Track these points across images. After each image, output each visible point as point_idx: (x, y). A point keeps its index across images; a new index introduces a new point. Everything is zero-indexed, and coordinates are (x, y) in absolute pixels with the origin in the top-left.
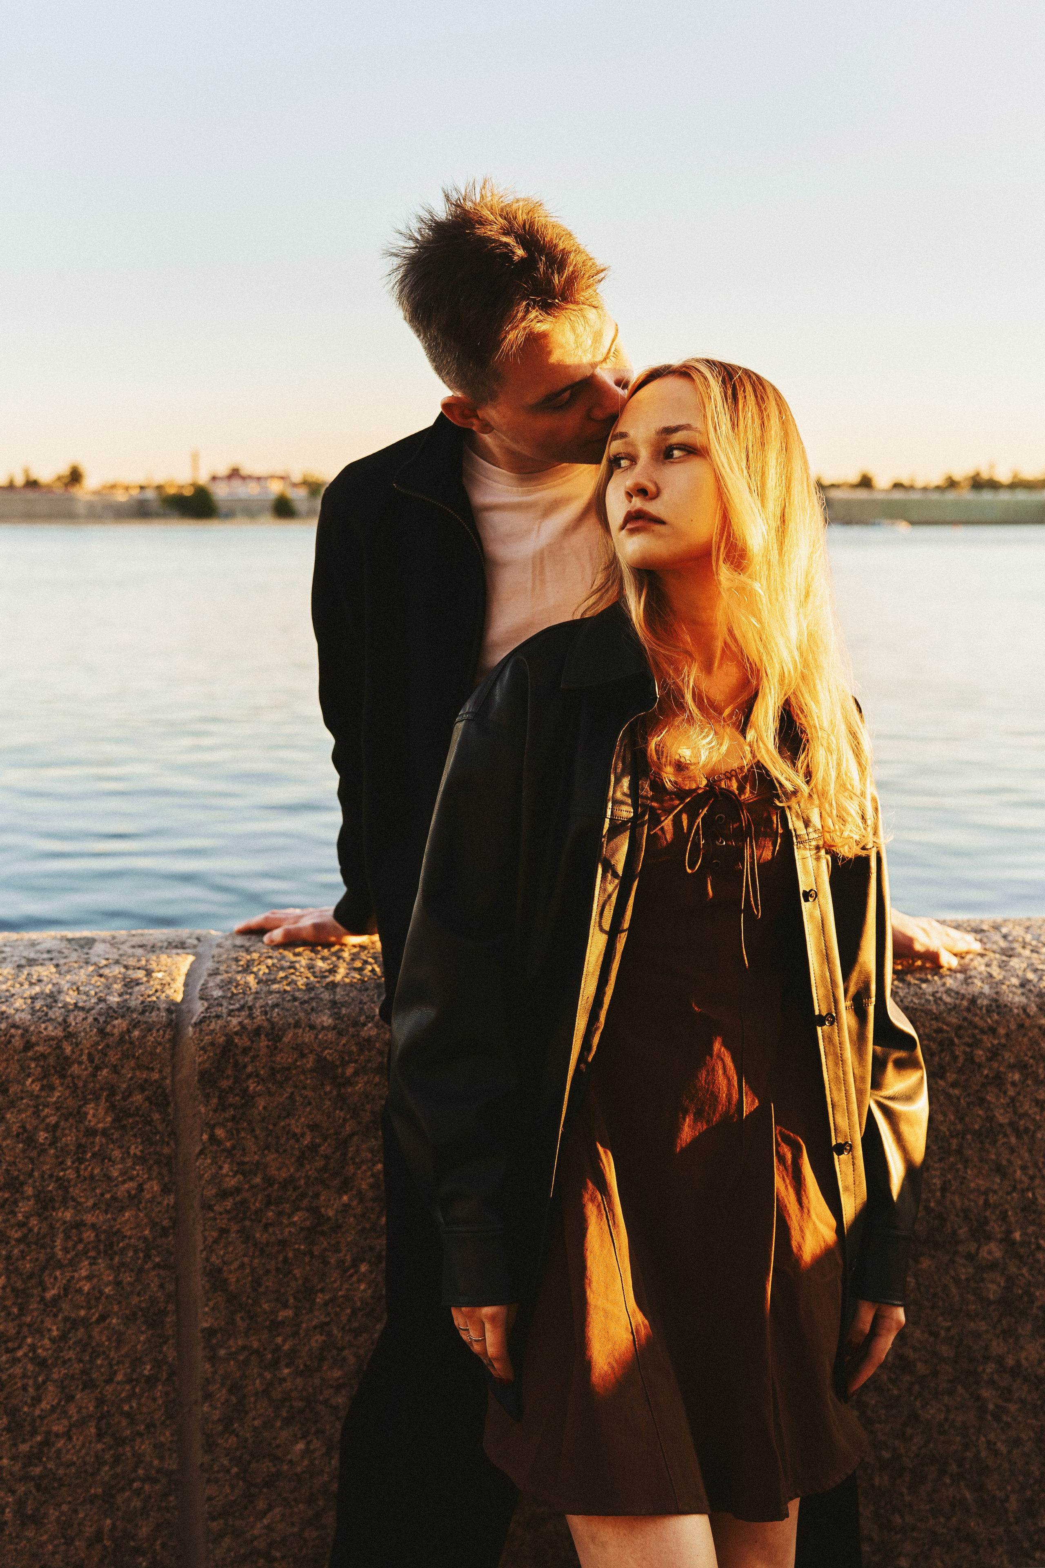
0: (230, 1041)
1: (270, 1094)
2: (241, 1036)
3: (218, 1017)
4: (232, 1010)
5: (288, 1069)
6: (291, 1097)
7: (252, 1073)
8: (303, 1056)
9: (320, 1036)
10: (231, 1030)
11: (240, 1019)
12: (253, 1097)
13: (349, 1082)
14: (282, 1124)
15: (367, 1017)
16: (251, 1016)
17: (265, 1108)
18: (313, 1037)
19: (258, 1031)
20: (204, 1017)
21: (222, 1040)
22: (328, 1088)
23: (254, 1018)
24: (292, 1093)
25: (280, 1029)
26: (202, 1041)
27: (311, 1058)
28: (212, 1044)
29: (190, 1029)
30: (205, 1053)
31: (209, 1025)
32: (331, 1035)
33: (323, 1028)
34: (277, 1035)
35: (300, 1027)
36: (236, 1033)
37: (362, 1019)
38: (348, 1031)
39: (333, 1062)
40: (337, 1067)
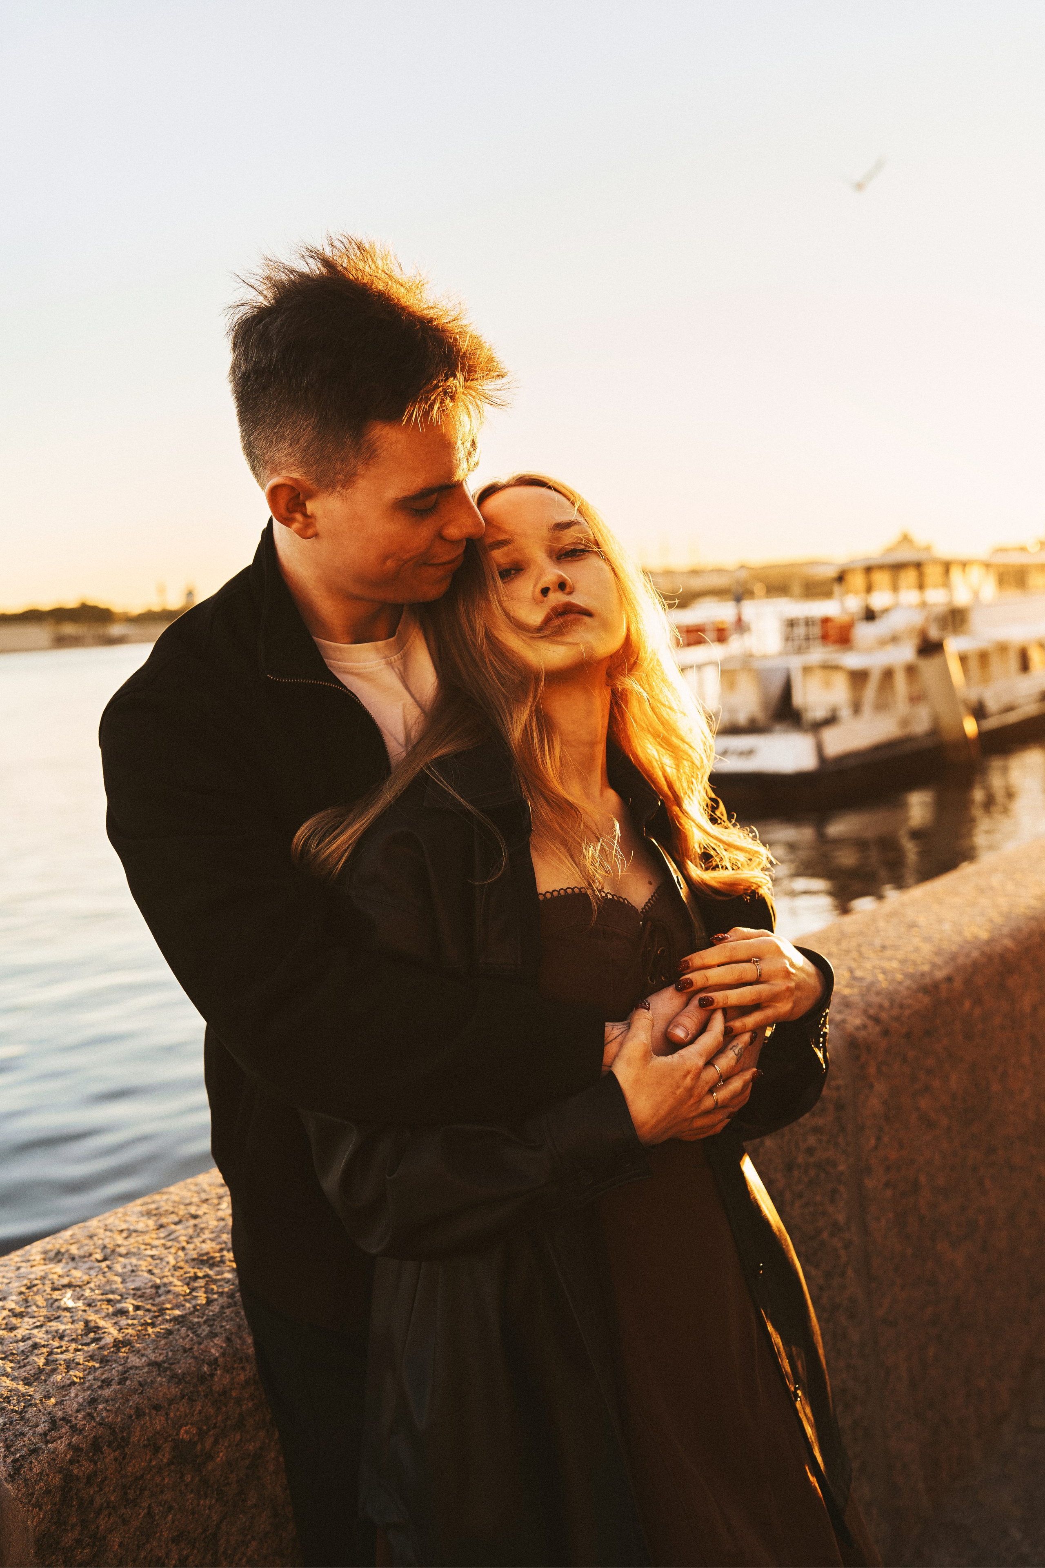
0: (69, 1478)
1: (125, 1522)
2: (78, 1462)
3: (34, 1451)
4: (45, 1434)
5: (142, 1476)
6: (150, 1514)
7: (102, 1505)
8: (157, 1449)
9: (172, 1415)
10: (63, 1460)
11: (65, 1441)
12: (104, 1538)
13: (210, 1457)
14: (143, 1554)
15: (209, 1364)
16: (73, 1428)
17: (120, 1545)
18: (163, 1418)
19: (96, 1445)
20: (15, 1461)
21: (57, 1480)
22: (188, 1478)
23: (81, 1431)
24: (150, 1507)
25: (122, 1429)
26: (33, 1494)
27: (167, 1447)
28: (48, 1492)
29: (9, 1487)
30: (40, 1509)
31: (31, 1469)
32: (183, 1407)
33: (171, 1402)
34: (123, 1438)
35: (145, 1414)
36: (71, 1462)
37: (205, 1368)
38: (198, 1392)
39: (190, 1440)
40: (196, 1444)
